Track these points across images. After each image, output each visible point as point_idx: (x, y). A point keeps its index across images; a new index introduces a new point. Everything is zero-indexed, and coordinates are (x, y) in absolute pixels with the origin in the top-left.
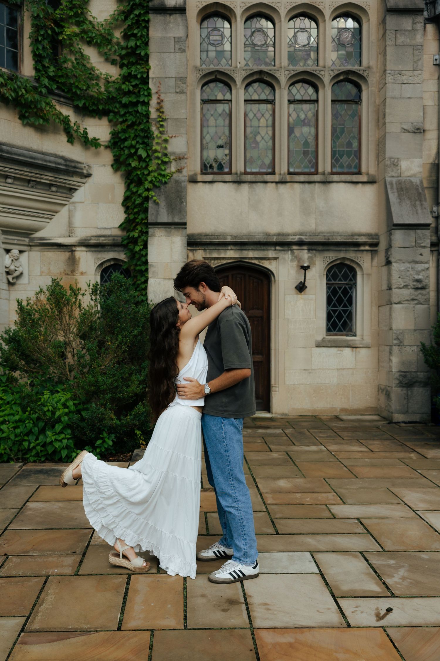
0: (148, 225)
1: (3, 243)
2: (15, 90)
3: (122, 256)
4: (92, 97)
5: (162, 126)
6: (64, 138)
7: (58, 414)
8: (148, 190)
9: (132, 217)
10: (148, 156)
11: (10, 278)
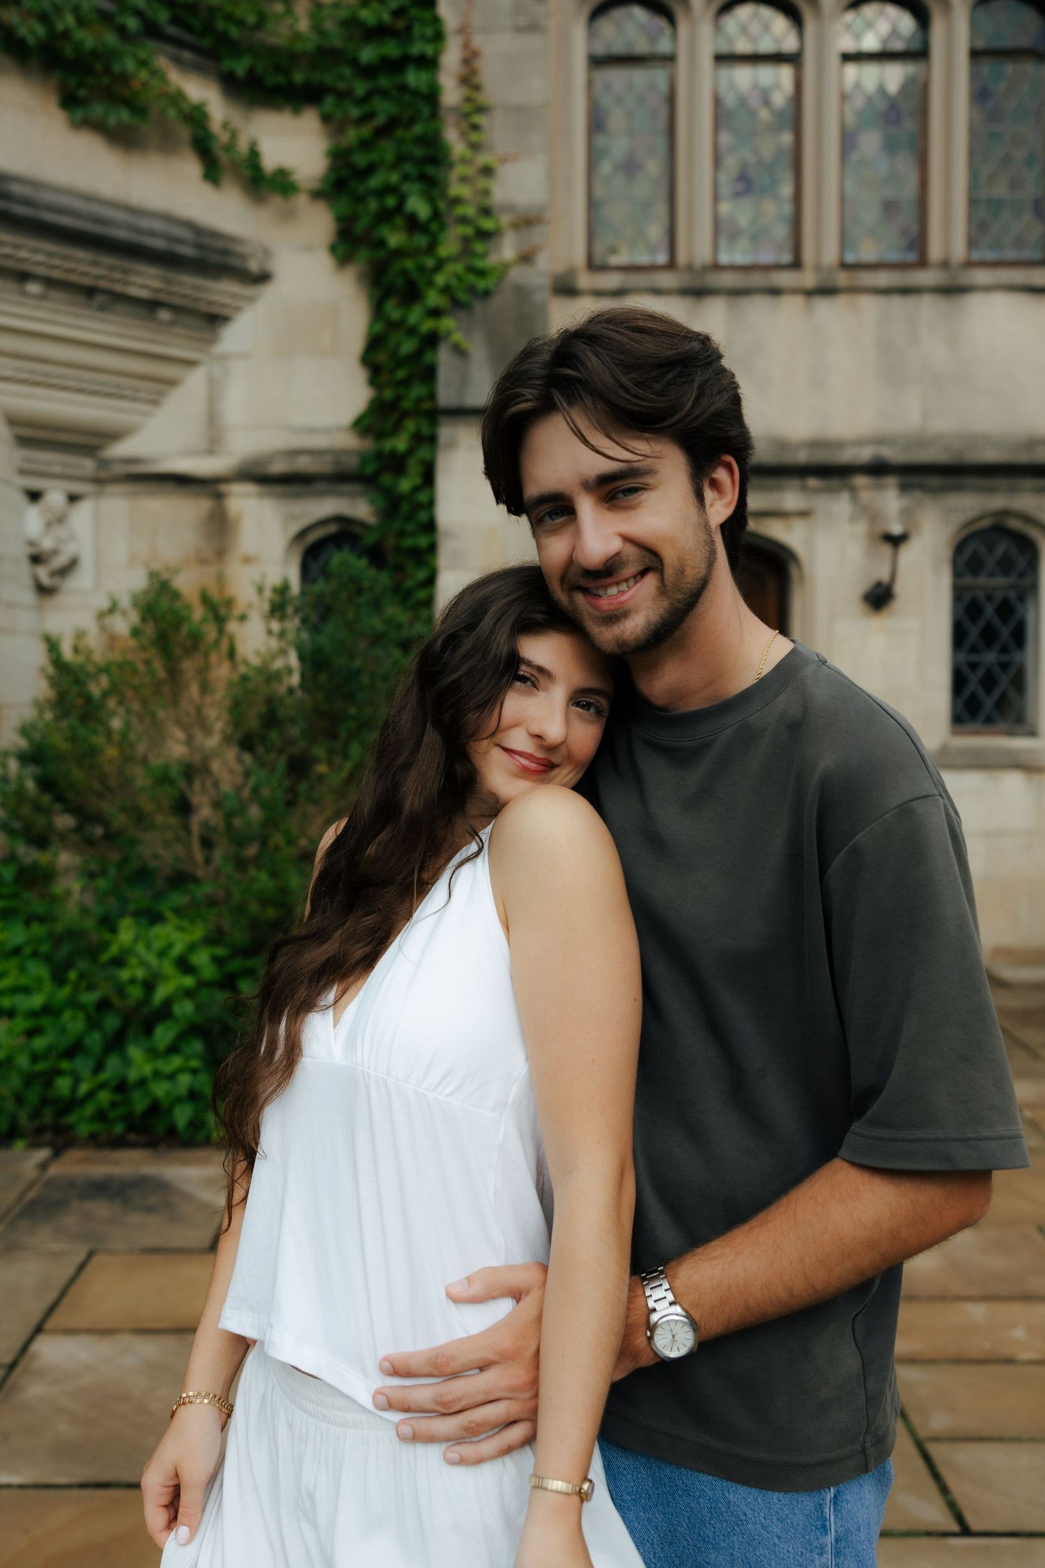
0: (435, 415)
1: (23, 472)
2: (44, 18)
3: (361, 509)
4: (272, 50)
5: (475, 127)
6: (191, 167)
7: (161, 993)
8: (435, 313)
9: (389, 394)
10: (436, 215)
11: (43, 573)
